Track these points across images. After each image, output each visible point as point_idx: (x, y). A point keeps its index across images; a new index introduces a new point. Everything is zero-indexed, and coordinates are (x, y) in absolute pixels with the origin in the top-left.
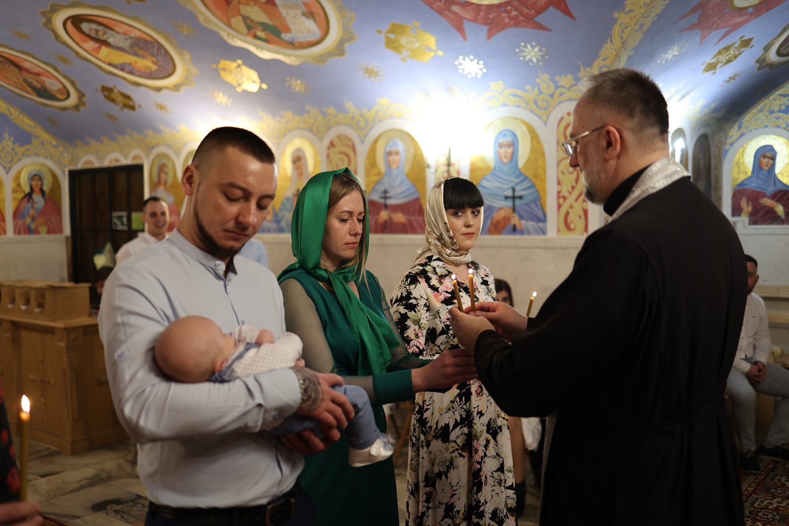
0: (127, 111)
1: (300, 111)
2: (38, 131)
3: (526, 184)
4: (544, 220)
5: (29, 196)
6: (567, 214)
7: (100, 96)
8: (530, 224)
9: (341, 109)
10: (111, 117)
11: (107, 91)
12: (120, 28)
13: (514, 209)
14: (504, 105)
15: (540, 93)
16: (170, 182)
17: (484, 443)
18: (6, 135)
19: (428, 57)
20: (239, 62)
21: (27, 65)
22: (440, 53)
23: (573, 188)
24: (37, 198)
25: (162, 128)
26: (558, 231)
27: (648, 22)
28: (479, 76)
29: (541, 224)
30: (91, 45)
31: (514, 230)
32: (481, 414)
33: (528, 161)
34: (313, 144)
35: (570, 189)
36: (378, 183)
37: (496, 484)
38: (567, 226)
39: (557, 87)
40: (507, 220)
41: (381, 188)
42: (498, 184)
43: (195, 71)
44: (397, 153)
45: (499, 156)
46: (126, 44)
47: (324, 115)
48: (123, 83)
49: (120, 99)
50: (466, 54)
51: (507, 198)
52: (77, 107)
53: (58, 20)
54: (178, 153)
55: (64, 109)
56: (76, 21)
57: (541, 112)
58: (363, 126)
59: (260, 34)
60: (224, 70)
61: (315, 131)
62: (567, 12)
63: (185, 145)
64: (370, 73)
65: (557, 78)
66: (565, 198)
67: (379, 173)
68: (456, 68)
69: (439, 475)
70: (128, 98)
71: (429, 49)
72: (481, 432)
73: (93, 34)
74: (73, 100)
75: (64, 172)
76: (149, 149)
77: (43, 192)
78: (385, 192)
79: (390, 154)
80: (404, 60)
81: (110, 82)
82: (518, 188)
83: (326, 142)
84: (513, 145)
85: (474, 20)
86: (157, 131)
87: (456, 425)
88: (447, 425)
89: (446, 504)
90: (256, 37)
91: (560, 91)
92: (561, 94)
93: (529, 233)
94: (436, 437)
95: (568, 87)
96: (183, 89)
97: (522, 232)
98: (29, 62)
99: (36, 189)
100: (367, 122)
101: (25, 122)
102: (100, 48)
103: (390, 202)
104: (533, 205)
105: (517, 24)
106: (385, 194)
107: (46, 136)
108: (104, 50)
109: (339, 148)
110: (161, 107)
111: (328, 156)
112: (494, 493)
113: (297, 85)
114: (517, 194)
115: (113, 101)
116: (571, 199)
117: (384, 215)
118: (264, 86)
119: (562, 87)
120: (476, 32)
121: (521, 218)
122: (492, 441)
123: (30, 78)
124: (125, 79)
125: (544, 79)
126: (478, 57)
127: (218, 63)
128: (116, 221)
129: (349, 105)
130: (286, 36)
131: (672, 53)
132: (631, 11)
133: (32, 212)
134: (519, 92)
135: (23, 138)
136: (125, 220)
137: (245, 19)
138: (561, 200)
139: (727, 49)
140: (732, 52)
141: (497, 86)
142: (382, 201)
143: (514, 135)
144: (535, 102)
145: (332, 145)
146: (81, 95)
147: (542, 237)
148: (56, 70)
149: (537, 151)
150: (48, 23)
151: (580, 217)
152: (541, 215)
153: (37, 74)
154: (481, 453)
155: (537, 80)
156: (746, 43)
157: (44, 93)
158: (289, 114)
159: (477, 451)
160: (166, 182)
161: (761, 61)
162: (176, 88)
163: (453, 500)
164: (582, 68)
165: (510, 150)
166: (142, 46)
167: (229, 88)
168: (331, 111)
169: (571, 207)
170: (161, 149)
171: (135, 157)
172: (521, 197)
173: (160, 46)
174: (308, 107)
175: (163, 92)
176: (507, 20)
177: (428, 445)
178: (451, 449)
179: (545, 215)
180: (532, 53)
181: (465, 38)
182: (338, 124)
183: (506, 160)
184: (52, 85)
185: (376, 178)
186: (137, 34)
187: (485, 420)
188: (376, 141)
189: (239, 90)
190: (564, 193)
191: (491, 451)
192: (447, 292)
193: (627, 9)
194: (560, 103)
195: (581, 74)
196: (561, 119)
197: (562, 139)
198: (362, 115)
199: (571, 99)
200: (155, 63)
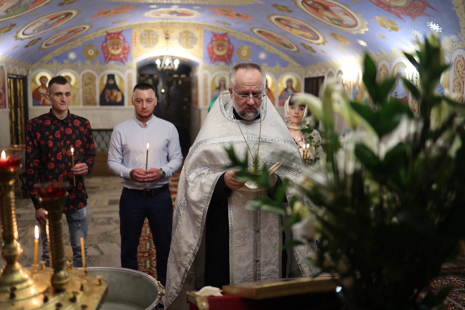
0: (313, 54)
2: (291, 61)
5: (286, 90)
7: (301, 47)
9: (381, 52)
10: (310, 55)
11: (303, 45)
12: (293, 22)
18: (277, 63)
24: (290, 90)
30: (288, 28)
39: (453, 41)
41: (395, 91)
44: (401, 74)
47: (377, 55)
49: (309, 48)
50: (411, 28)
52: (298, 51)
55: (295, 52)
56: (278, 20)
57: (449, 55)
58: (390, 60)
59: (335, 22)
62: (433, 8)
64: (383, 37)
65: (451, 37)
70: (311, 48)
73: (286, 24)
74: (295, 48)
75: (302, 78)
76: (326, 69)
77: (292, 88)
78: (396, 93)
80: (390, 31)
81: (303, 42)
83: (379, 68)
85: (403, 14)
91: (454, 44)
92: (456, 45)
95: (457, 42)
96: (326, 44)
98: (275, 35)
99: (289, 86)
101: (286, 57)
102: (291, 29)
103: (398, 98)
105: (419, 15)
107: (295, 63)
108: (293, 30)
110: (323, 51)
111: (380, 74)
115: (307, 48)
118: (350, 43)
120: (407, 19)
125: (446, 38)
126: (415, 29)
129: (383, 50)
130: (344, 23)
132: (458, 7)
133: (287, 97)
135: (285, 64)
137: (327, 17)
144: (447, 50)
145: (381, 69)
146: (297, 47)
148: (284, 37)
149: (447, 75)
150: (271, 21)
153: (280, 39)
157: (285, 45)
162: (323, 43)
164: (458, 33)
166: (303, 28)
168: (378, 53)
170: (330, 69)
171: (323, 73)
173: (309, 28)
175: (320, 45)
176: (414, 13)
180: (434, 27)
181: (405, 21)
182: (382, 59)
184: (286, 42)
186: (298, 24)
188: (394, 67)
193: (456, 6)
194: (456, 50)
195: (459, 36)
196: (456, 58)
197: (456, 69)
198: (389, 55)
199: (459, 48)
200: (311, 34)
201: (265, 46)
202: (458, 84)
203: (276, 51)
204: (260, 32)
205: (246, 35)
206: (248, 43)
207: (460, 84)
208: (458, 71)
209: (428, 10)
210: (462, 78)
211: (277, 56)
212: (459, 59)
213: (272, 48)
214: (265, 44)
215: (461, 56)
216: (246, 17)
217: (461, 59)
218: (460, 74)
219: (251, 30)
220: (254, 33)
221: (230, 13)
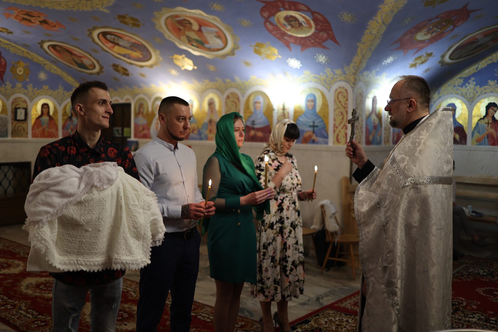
0: (125, 77)
1: (213, 80)
2: (76, 84)
3: (320, 120)
4: (326, 137)
5: (70, 118)
6: (338, 135)
7: (111, 69)
8: (321, 139)
9: (233, 80)
10: (116, 79)
11: (115, 67)
12: (126, 38)
13: (314, 132)
14: (310, 82)
15: (327, 77)
16: (145, 112)
17: (289, 231)
19: (274, 58)
20: (184, 56)
21: (75, 52)
22: (280, 57)
23: (341, 123)
24: (74, 119)
25: (142, 85)
26: (334, 143)
27: (373, 48)
28: (299, 68)
29: (326, 140)
30: (110, 45)
31: (314, 142)
32: (288, 218)
33: (321, 109)
34: (219, 97)
35: (339, 123)
36: (250, 117)
37: (294, 250)
38: (338, 140)
39: (335, 74)
40: (310, 137)
41: (251, 119)
42: (306, 120)
43: (161, 59)
44: (259, 103)
45: (307, 106)
46: (128, 45)
47: (225, 82)
48: (124, 63)
49: (121, 70)
50: (292, 58)
51: (310, 126)
52: (98, 73)
53: (95, 33)
54: (150, 98)
55: (91, 74)
56: (104, 34)
57: (327, 86)
58: (243, 88)
59: (194, 44)
60: (176, 59)
61: (220, 90)
62: (336, 41)
63: (154, 94)
64: (247, 64)
65: (334, 70)
66: (337, 127)
67: (251, 112)
68: (287, 64)
69: (269, 244)
70: (126, 70)
71: (275, 55)
72: (288, 226)
73: (112, 40)
74: (97, 69)
76: (134, 95)
78: (253, 121)
79: (256, 103)
80: (263, 59)
81: (117, 62)
82: (316, 122)
83: (225, 96)
84: (314, 101)
85: (295, 43)
86: (139, 87)
87: (277, 222)
88: (273, 222)
89: (272, 256)
90: (192, 45)
91: (335, 76)
92: (336, 78)
93: (320, 143)
94: (269, 228)
95: (340, 75)
96: (155, 67)
97: (317, 143)
98: (77, 51)
100: (245, 87)
101: (70, 79)
102: (114, 47)
103: (256, 126)
104: (322, 130)
105: (314, 46)
106: (253, 123)
108: (116, 48)
109: (231, 99)
110: (143, 75)
111: (226, 103)
112: (293, 254)
113: (212, 68)
114: (316, 124)
115: (118, 71)
116: (340, 128)
117: (252, 133)
118: (196, 68)
119: (337, 74)
120: (296, 49)
121: (317, 136)
122: (293, 231)
123: (76, 59)
124: (125, 61)
125: (328, 71)
126: (298, 59)
127: (173, 56)
128: (115, 132)
129: (237, 78)
130: (207, 46)
131: (390, 60)
132: (364, 43)
133: (71, 126)
134: (317, 76)
136: (120, 132)
137: (188, 37)
138: (335, 129)
139: (420, 57)
140: (423, 59)
141: (307, 73)
142: (251, 126)
143: (314, 96)
144: (325, 81)
145: (228, 97)
146: (101, 68)
147: (325, 146)
148: (90, 55)
149: (325, 105)
150: (90, 34)
151: (344, 137)
152: (326, 135)
153: (80, 57)
154: (287, 235)
155: (326, 71)
156: (430, 55)
157: (82, 65)
158: (207, 81)
159: (285, 234)
160: (143, 113)
161: (442, 62)
162: (151, 66)
163: (274, 255)
164: (345, 67)
165: (312, 103)
166: (135, 46)
167: (178, 68)
168: (228, 80)
169: (340, 132)
170: (141, 96)
171: (127, 99)
172: (317, 126)
173: (145, 47)
174: (217, 78)
175: (144, 68)
176: (309, 44)
177: (265, 231)
178: (274, 233)
179: (328, 135)
180: (322, 59)
181: (290, 50)
182: (231, 87)
183: (310, 108)
184: (87, 62)
185: (248, 115)
186: (133, 41)
187: (290, 221)
188: (249, 96)
189: (183, 69)
190: (337, 125)
191: (292, 235)
192: (275, 166)
193: (363, 42)
194: (336, 82)
195: (345, 69)
196: (336, 90)
197: (336, 99)
198: (243, 83)
199: (341, 80)
200: (142, 54)
201: (45, 64)
202: (340, 114)
203: (59, 71)
204: (53, 47)
205: (22, 49)
206: (25, 59)
207: (342, 113)
208: (340, 102)
209: (329, 43)
210: (345, 108)
211: (59, 78)
212: (339, 90)
213: (55, 68)
214: (46, 62)
215: (343, 88)
216: (55, 26)
217: (343, 91)
218: (342, 105)
219: (41, 43)
220: (42, 47)
221: (32, 19)
